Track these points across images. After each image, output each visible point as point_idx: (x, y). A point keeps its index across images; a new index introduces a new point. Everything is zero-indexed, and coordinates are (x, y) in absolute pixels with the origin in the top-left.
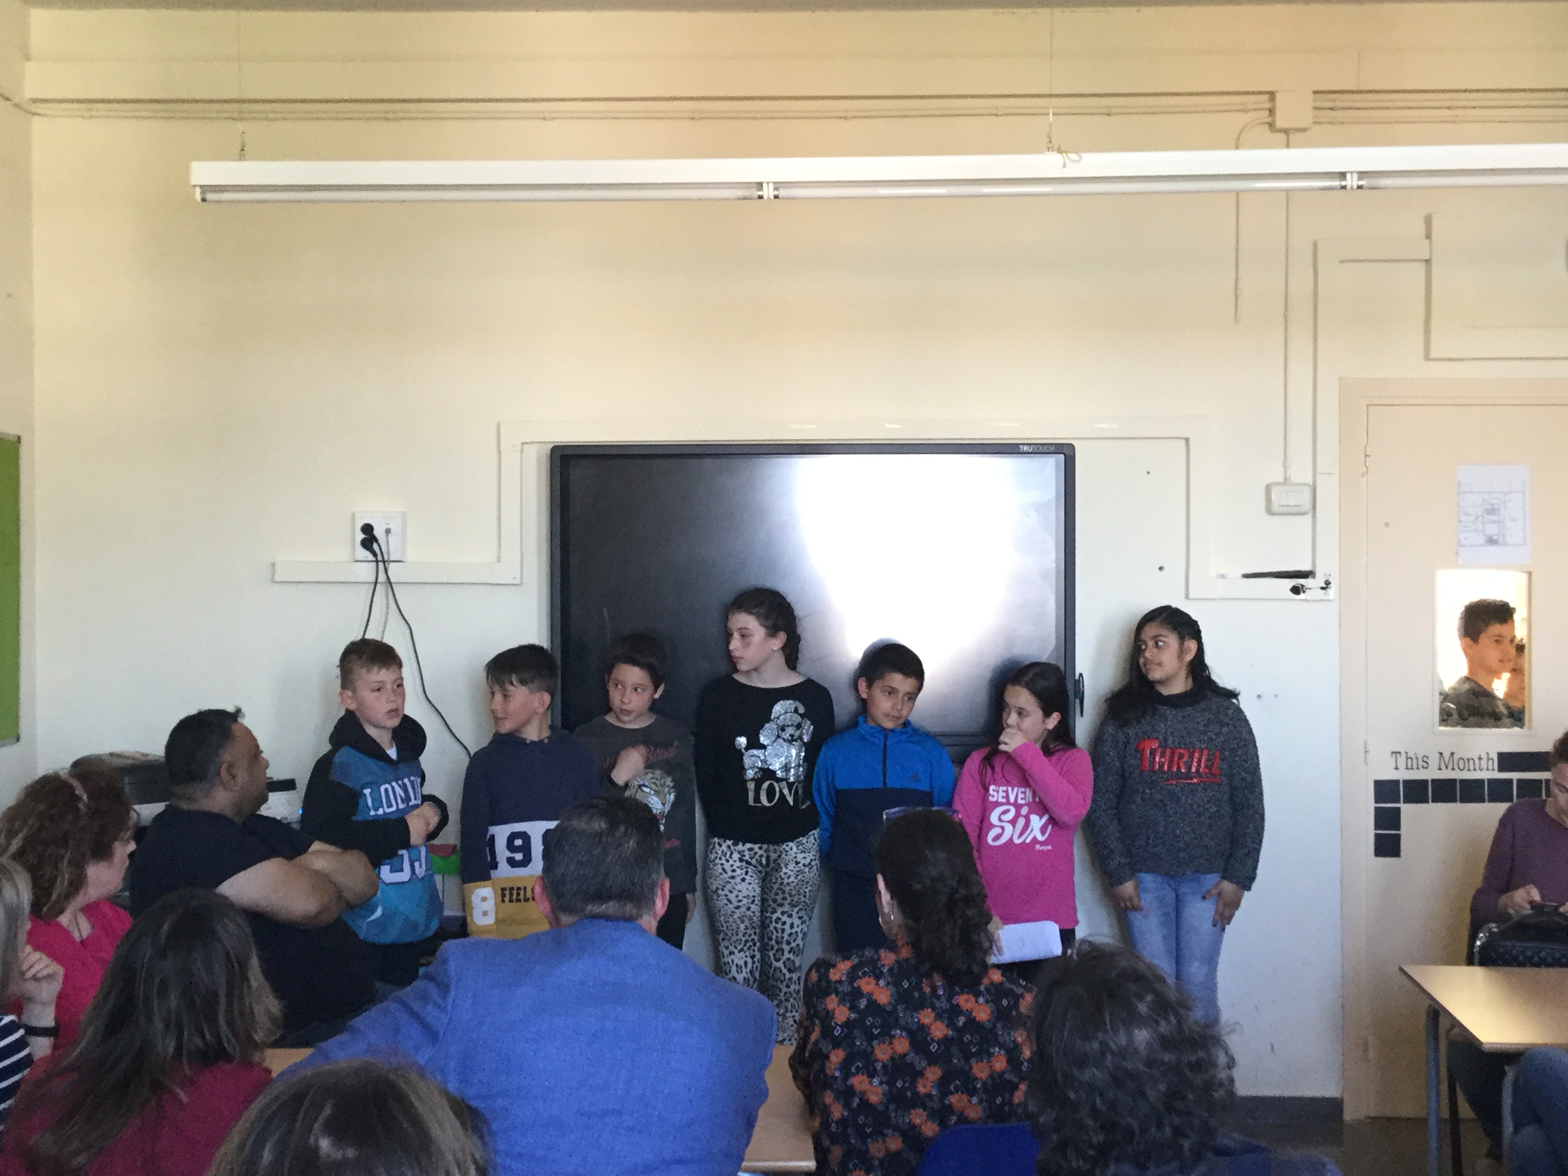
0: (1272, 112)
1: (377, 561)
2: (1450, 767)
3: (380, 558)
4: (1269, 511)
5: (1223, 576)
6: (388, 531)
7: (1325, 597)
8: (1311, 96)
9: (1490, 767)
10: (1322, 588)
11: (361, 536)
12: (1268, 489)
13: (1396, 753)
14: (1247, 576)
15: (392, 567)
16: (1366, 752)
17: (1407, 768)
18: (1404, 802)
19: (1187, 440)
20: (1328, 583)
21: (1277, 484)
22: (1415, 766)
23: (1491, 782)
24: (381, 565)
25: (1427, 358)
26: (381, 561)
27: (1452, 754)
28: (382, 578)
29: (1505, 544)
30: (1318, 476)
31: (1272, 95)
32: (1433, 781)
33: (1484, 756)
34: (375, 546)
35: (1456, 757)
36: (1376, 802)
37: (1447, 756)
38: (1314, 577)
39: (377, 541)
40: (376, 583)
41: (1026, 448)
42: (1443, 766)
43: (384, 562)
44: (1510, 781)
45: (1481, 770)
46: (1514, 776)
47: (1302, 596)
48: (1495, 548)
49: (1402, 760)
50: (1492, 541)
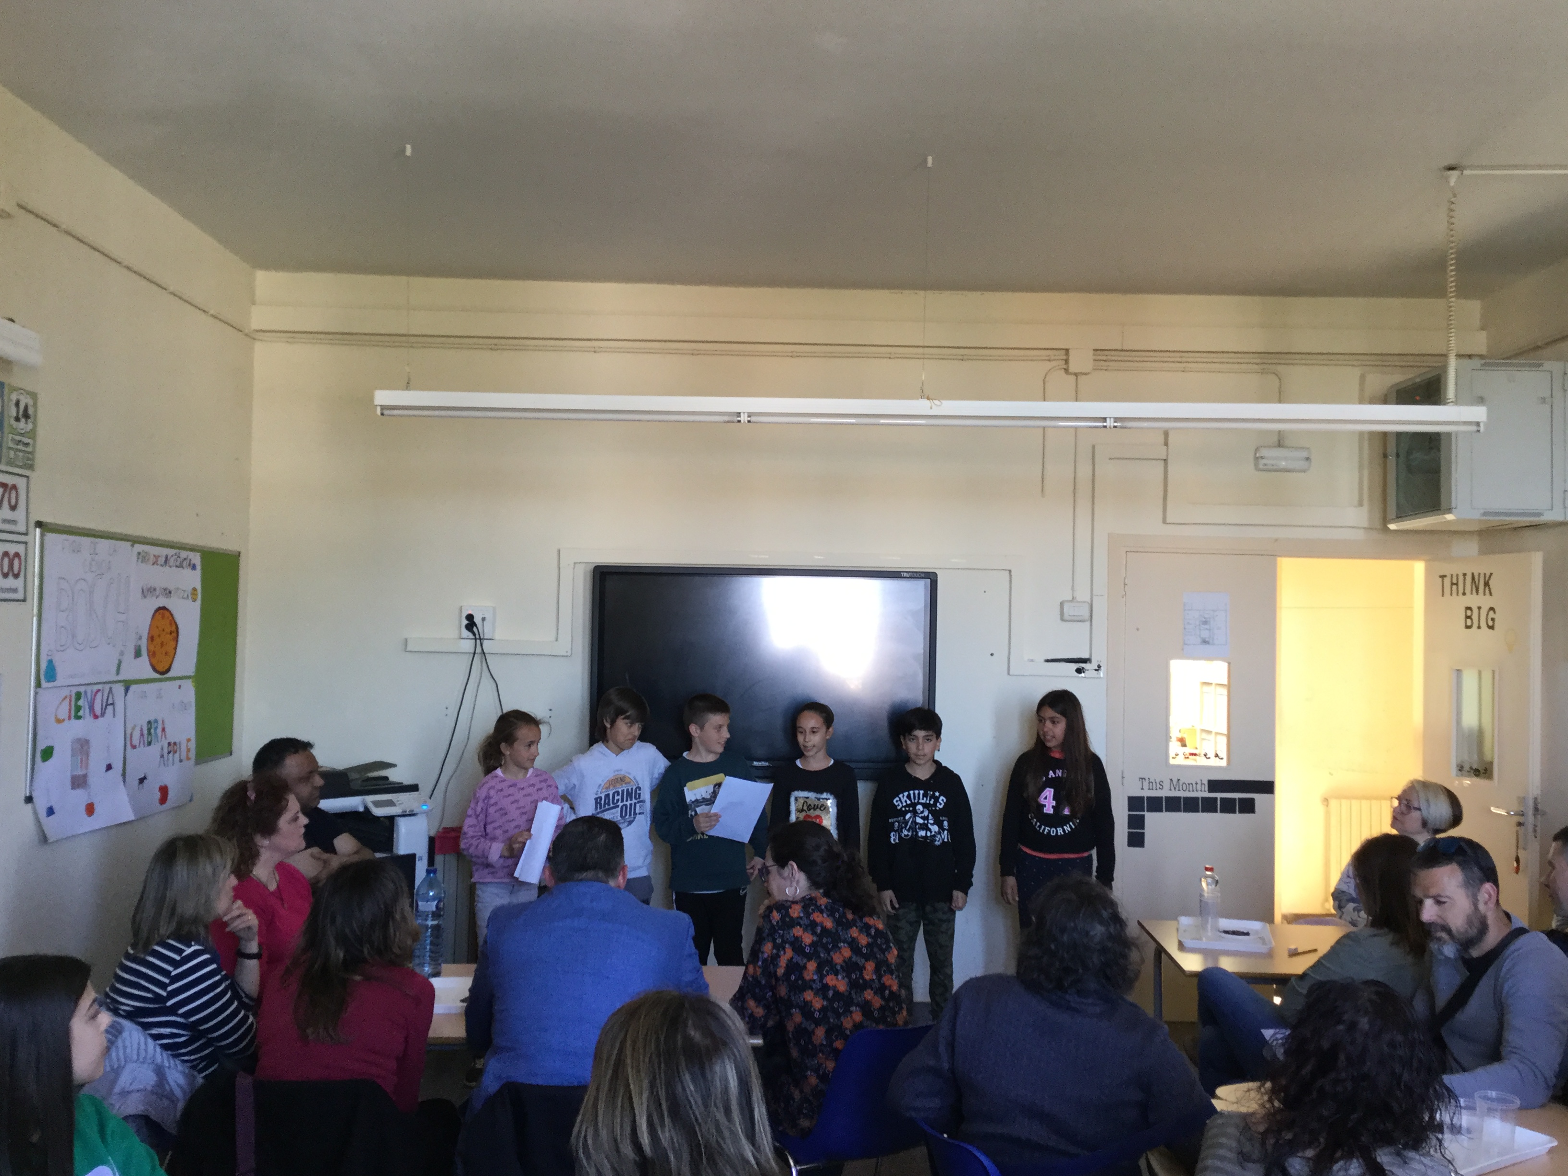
0: (1067, 361)
1: (476, 639)
2: (1177, 789)
3: (477, 637)
4: (1062, 619)
5: (1032, 661)
6: (484, 619)
7: (1098, 676)
8: (1092, 352)
9: (1203, 789)
10: (1096, 670)
11: (465, 622)
12: (1062, 604)
13: (1142, 779)
14: (1047, 661)
15: (485, 643)
16: (1123, 777)
17: (1149, 789)
18: (1148, 811)
19: (1010, 571)
20: (1099, 667)
21: (1068, 601)
22: (1154, 788)
23: (1204, 798)
24: (478, 641)
25: (1164, 521)
26: (478, 639)
27: (1179, 780)
28: (479, 650)
29: (1213, 644)
30: (1094, 597)
31: (1067, 350)
32: (1166, 797)
33: (1199, 782)
34: (475, 629)
35: (1181, 782)
36: (1128, 811)
38: (1090, 662)
39: (476, 625)
40: (474, 653)
41: (905, 575)
42: (1172, 788)
43: (480, 639)
44: (1216, 798)
45: (1197, 791)
46: (1219, 795)
47: (1083, 675)
48: (1207, 646)
49: (1146, 784)
50: (1205, 642)
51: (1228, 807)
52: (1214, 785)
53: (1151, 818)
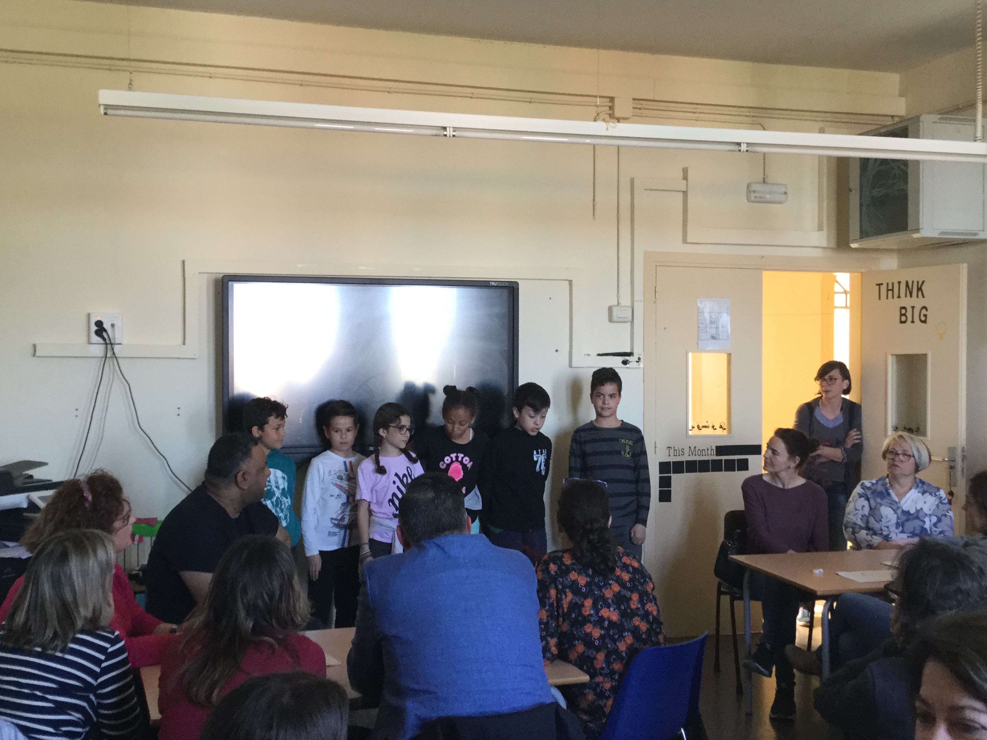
0: (611, 108)
1: (106, 344)
2: (694, 454)
3: (108, 341)
4: (611, 320)
5: (588, 355)
6: (113, 325)
7: (638, 367)
8: (632, 101)
9: (712, 454)
10: (637, 362)
11: (94, 328)
12: (610, 309)
13: (669, 447)
14: (599, 355)
15: (116, 347)
16: (655, 447)
17: (674, 456)
18: (673, 473)
19: (570, 282)
20: (639, 359)
21: (615, 306)
22: (678, 454)
23: (713, 461)
24: (109, 346)
25: (685, 241)
26: (109, 343)
27: (695, 447)
29: (719, 339)
30: (635, 303)
31: (612, 99)
32: (687, 461)
33: (710, 448)
34: (104, 334)
35: (697, 449)
36: (660, 474)
37: (692, 449)
38: (633, 356)
39: (106, 331)
40: (106, 357)
41: (493, 284)
42: (691, 454)
43: (112, 344)
44: (722, 460)
45: (708, 455)
46: (724, 458)
47: (628, 366)
48: (714, 341)
49: (672, 451)
50: (713, 338)
51: (730, 466)
52: (721, 450)
53: (676, 478)
